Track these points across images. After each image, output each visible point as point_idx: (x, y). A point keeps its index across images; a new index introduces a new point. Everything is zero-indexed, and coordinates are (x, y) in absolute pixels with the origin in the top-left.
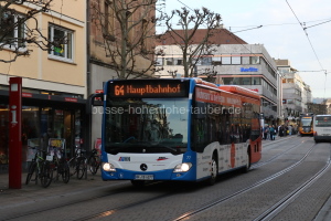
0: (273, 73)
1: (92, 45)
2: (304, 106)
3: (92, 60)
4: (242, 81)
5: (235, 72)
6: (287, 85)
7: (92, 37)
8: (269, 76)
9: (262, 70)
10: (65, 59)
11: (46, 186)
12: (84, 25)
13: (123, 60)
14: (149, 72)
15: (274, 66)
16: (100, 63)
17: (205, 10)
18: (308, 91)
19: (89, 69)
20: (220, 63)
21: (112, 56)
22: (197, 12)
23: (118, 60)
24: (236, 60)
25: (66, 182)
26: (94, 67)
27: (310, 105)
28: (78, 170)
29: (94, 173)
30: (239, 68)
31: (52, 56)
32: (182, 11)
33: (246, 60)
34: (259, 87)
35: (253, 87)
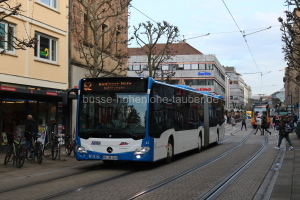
0: (223, 77)
1: (73, 51)
2: (246, 101)
3: (72, 62)
4: (199, 82)
5: (194, 75)
6: (233, 85)
7: (73, 44)
8: (219, 79)
9: (214, 74)
10: (50, 61)
11: (20, 167)
12: (67, 34)
13: (95, 61)
15: (224, 71)
16: (79, 65)
17: (165, 23)
18: (249, 90)
19: (70, 69)
20: (182, 69)
21: (86, 58)
23: (92, 62)
25: (40, 162)
26: (75, 68)
27: (251, 100)
28: (53, 152)
30: (197, 72)
31: (38, 58)
32: (147, 24)
33: (202, 67)
34: (212, 87)
35: (207, 87)
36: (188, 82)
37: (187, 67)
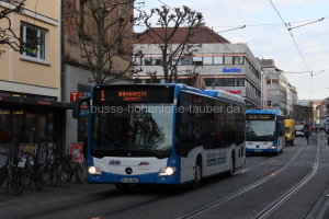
0: (257, 74)
1: (67, 45)
3: (66, 61)
4: (224, 82)
5: (217, 72)
6: (272, 86)
7: (66, 36)
8: (253, 77)
9: (244, 70)
10: (38, 59)
11: (18, 194)
12: (59, 24)
13: (100, 61)
14: (127, 74)
15: (258, 67)
16: (74, 64)
17: (186, 9)
19: (63, 70)
20: (201, 63)
21: (89, 57)
22: (177, 10)
23: (94, 61)
24: (219, 60)
25: (39, 190)
26: (69, 68)
28: (51, 177)
29: (69, 180)
30: (221, 68)
31: (24, 56)
32: (162, 10)
33: (229, 60)
34: (243, 89)
35: (236, 89)
36: (209, 82)
37: (207, 60)
